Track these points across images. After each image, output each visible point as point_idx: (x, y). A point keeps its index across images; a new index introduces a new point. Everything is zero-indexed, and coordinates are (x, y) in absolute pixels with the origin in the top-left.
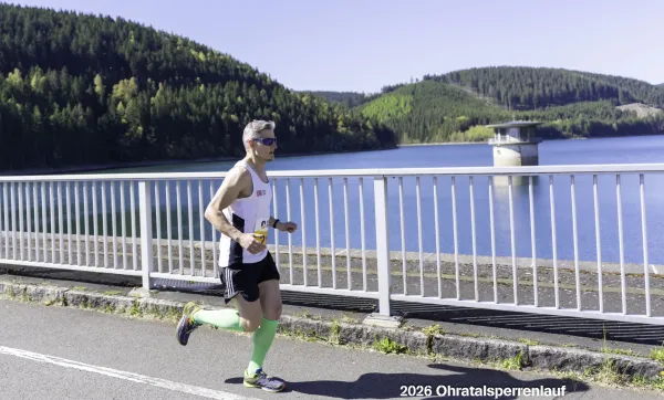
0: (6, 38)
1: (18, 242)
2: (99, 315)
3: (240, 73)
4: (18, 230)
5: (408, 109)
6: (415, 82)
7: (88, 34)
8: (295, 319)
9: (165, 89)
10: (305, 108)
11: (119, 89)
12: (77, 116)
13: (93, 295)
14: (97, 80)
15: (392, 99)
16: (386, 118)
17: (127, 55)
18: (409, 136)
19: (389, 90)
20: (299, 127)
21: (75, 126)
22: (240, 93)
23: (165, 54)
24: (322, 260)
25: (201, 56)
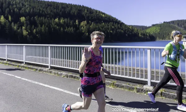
0: (55, 10)
1: (56, 61)
2: (76, 80)
3: (113, 20)
4: (56, 58)
5: (159, 30)
6: (161, 23)
7: (75, 9)
8: (125, 85)
9: (93, 23)
10: (130, 29)
11: (82, 24)
12: (72, 30)
13: (74, 75)
14: (77, 21)
15: (154, 28)
16: (153, 33)
17: (84, 15)
18: (159, 38)
19: (153, 25)
20: (129, 35)
21: (71, 32)
22: (113, 25)
23: (94, 15)
24: (132, 70)
25: (103, 15)
